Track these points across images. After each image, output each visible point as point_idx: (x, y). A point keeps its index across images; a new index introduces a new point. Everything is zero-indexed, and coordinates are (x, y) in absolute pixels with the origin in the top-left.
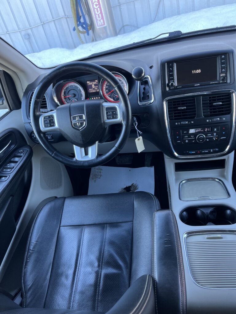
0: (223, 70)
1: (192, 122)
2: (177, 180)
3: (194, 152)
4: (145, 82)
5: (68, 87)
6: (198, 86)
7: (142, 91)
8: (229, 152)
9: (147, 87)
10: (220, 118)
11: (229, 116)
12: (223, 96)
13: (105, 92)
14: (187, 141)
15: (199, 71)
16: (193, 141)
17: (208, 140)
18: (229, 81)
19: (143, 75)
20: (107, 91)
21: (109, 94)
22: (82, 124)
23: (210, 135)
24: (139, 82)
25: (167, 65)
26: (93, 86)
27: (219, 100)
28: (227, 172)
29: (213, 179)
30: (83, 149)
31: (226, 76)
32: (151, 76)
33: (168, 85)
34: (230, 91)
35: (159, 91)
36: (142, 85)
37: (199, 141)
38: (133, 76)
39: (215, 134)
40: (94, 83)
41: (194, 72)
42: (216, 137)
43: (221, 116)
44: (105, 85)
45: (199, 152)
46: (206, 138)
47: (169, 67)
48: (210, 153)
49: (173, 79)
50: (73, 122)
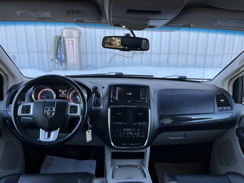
0: (144, 96)
1: (125, 124)
2: (112, 165)
3: (125, 144)
4: (98, 95)
5: (45, 91)
6: (130, 102)
7: (96, 100)
8: (147, 146)
9: (99, 99)
10: (141, 123)
11: (146, 122)
12: (143, 110)
13: (70, 98)
14: (121, 136)
15: (130, 94)
16: (125, 137)
17: (134, 137)
18: (146, 102)
19: (98, 90)
20: (72, 97)
21: (73, 100)
22: (51, 114)
23: (135, 133)
24: (95, 94)
25: (113, 87)
26: (63, 93)
27: (141, 112)
28: (145, 162)
29: (136, 166)
30: (47, 133)
31: (145, 99)
32: (103, 92)
33: (112, 99)
34: (147, 107)
35: (106, 102)
36: (96, 97)
37: (128, 136)
38: (91, 90)
39: (138, 133)
40: (64, 91)
41: (128, 94)
42: (139, 135)
43: (142, 122)
44: (71, 94)
45: (128, 144)
46: (133, 135)
47: (114, 89)
48: (134, 146)
49: (115, 96)
50: (45, 111)
